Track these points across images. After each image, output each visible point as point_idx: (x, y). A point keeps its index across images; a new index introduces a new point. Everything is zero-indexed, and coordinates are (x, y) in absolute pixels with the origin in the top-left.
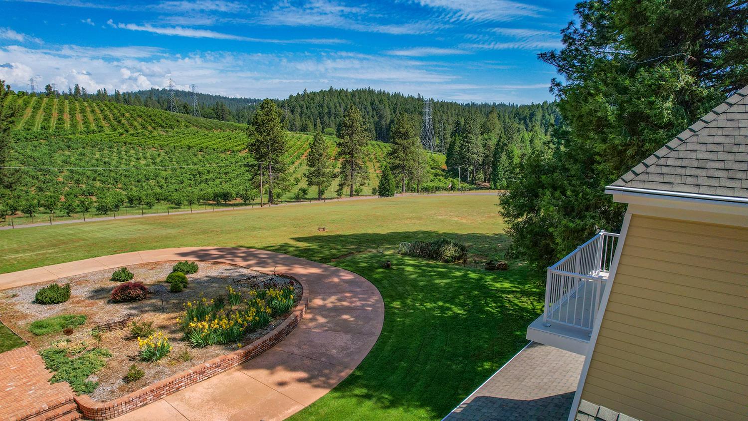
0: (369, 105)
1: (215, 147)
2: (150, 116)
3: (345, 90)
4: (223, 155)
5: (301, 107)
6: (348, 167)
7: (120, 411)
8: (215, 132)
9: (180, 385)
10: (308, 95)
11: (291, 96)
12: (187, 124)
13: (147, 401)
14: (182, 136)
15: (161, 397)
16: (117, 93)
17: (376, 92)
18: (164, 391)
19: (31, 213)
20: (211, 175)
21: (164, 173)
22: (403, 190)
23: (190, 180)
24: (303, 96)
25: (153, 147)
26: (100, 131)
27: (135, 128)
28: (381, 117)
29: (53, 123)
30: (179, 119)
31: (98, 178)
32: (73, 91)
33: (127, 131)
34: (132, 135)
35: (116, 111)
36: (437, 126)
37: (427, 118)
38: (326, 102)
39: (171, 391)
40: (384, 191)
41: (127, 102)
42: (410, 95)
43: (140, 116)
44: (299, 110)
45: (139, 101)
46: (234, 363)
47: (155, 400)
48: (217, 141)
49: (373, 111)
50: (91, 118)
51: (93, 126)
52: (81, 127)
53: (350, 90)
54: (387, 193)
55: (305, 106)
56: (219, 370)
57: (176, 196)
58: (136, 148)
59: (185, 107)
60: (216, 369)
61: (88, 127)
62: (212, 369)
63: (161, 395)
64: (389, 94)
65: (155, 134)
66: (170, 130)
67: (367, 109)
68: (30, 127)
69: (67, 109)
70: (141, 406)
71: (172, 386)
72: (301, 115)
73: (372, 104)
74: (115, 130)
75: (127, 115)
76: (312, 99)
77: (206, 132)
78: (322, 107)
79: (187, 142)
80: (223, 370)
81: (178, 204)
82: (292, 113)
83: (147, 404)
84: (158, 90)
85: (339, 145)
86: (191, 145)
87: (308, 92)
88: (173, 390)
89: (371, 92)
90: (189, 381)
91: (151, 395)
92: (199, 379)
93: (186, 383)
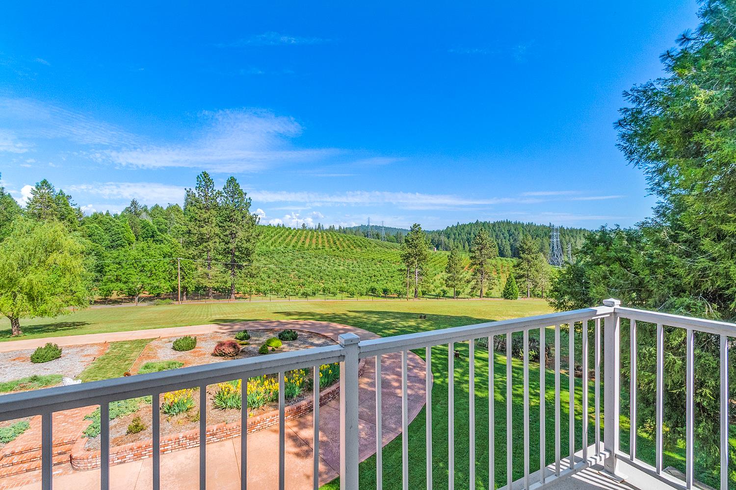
0: (506, 232)
1: (389, 259)
2: (355, 241)
3: (488, 222)
4: (393, 265)
5: (455, 234)
6: (479, 274)
7: (93, 464)
8: (393, 250)
9: (165, 448)
10: (460, 226)
11: (448, 227)
12: (376, 245)
13: (125, 459)
14: (370, 252)
15: (142, 458)
16: (340, 228)
17: (513, 223)
18: (146, 452)
19: (265, 294)
20: (382, 278)
21: (351, 275)
22: (527, 296)
23: (367, 280)
24: (456, 227)
25: (351, 258)
26: (323, 249)
28: (515, 240)
29: (300, 244)
30: (371, 242)
31: (311, 276)
32: (317, 227)
33: (338, 249)
34: (341, 251)
35: (335, 237)
36: (565, 247)
37: (555, 240)
38: (473, 231)
40: (507, 294)
41: (345, 232)
42: (542, 224)
43: (348, 240)
44: (453, 236)
45: (352, 232)
46: (233, 434)
47: (135, 460)
48: (392, 256)
49: (509, 236)
50: (320, 241)
51: (320, 246)
52: (314, 246)
53: (492, 222)
54: (511, 296)
55: (457, 234)
56: (213, 439)
57: (352, 289)
58: (340, 259)
59: (377, 235)
60: (210, 437)
61: (317, 247)
63: (142, 455)
64: (523, 224)
65: (354, 251)
66: (364, 249)
67: (505, 235)
68: (287, 246)
69: (309, 237)
70: (118, 463)
72: (454, 239)
73: (509, 231)
74: (331, 248)
75: (341, 239)
76: (463, 229)
77: (386, 250)
78: (470, 234)
79: (372, 256)
81: (352, 294)
82: (448, 239)
83: (124, 462)
85: (472, 258)
86: (374, 258)
87: (460, 224)
89: (509, 223)
90: (176, 445)
91: (130, 453)
92: (188, 445)
93: (173, 446)
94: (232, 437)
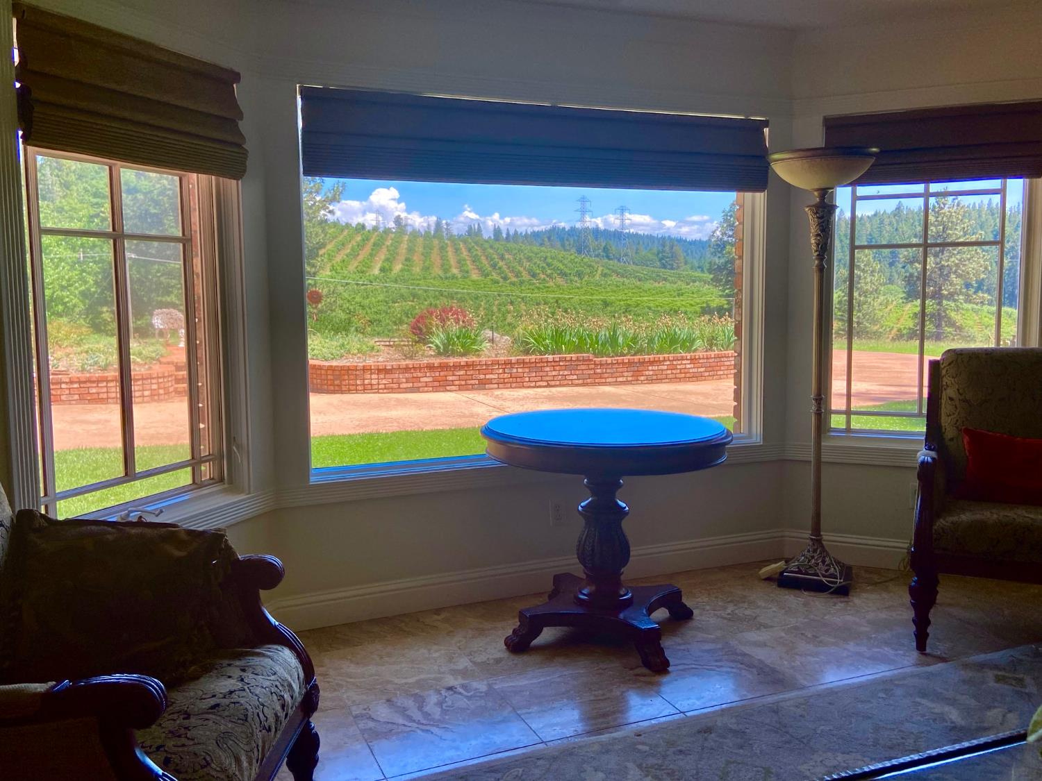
2: (546, 258)
7: (366, 382)
9: (488, 377)
26: (464, 277)
27: (518, 275)
29: (399, 264)
33: (505, 279)
35: (491, 252)
39: (469, 382)
43: (529, 259)
46: (606, 375)
50: (452, 259)
51: (454, 270)
52: (436, 271)
56: (571, 377)
60: (566, 373)
61: (446, 271)
62: (557, 368)
65: (550, 283)
66: (576, 279)
69: (419, 249)
71: (471, 372)
74: (487, 275)
75: (508, 257)
77: (639, 284)
80: (581, 382)
84: (564, 228)
88: (473, 382)
90: (506, 375)
91: (428, 374)
92: (527, 379)
93: (501, 376)
94: (604, 381)
